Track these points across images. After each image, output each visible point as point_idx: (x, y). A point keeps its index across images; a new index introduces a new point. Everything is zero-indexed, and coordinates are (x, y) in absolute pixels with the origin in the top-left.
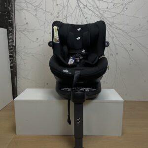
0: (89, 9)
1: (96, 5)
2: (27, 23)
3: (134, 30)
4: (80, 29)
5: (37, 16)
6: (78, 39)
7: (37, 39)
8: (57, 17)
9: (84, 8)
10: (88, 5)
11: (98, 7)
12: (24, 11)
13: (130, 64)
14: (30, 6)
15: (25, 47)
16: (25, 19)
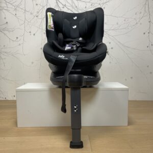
0: (68, 9)
1: (75, 5)
2: (7, 23)
3: (112, 29)
4: (76, 17)
5: (17, 16)
6: (74, 27)
7: (17, 38)
8: (37, 16)
9: (63, 8)
10: (67, 4)
11: (76, 7)
12: (4, 11)
13: (110, 63)
14: (9, 6)
15: (4, 46)
16: (5, 18)
